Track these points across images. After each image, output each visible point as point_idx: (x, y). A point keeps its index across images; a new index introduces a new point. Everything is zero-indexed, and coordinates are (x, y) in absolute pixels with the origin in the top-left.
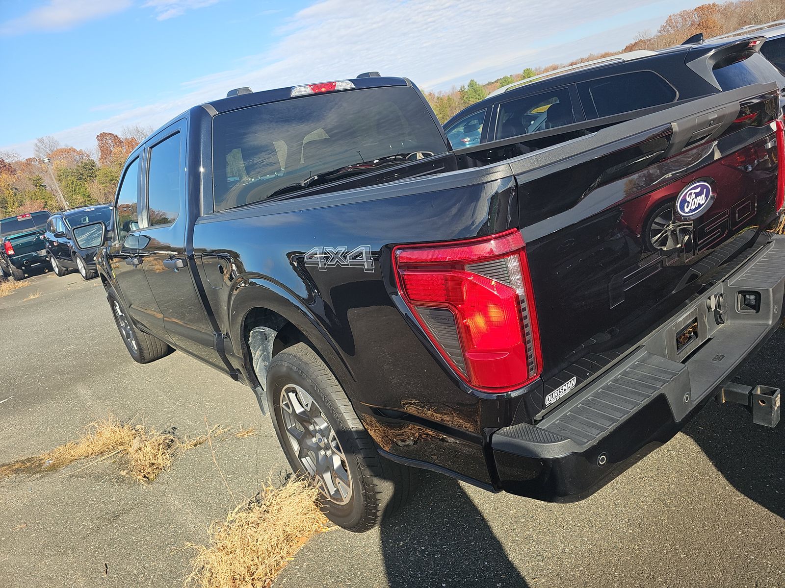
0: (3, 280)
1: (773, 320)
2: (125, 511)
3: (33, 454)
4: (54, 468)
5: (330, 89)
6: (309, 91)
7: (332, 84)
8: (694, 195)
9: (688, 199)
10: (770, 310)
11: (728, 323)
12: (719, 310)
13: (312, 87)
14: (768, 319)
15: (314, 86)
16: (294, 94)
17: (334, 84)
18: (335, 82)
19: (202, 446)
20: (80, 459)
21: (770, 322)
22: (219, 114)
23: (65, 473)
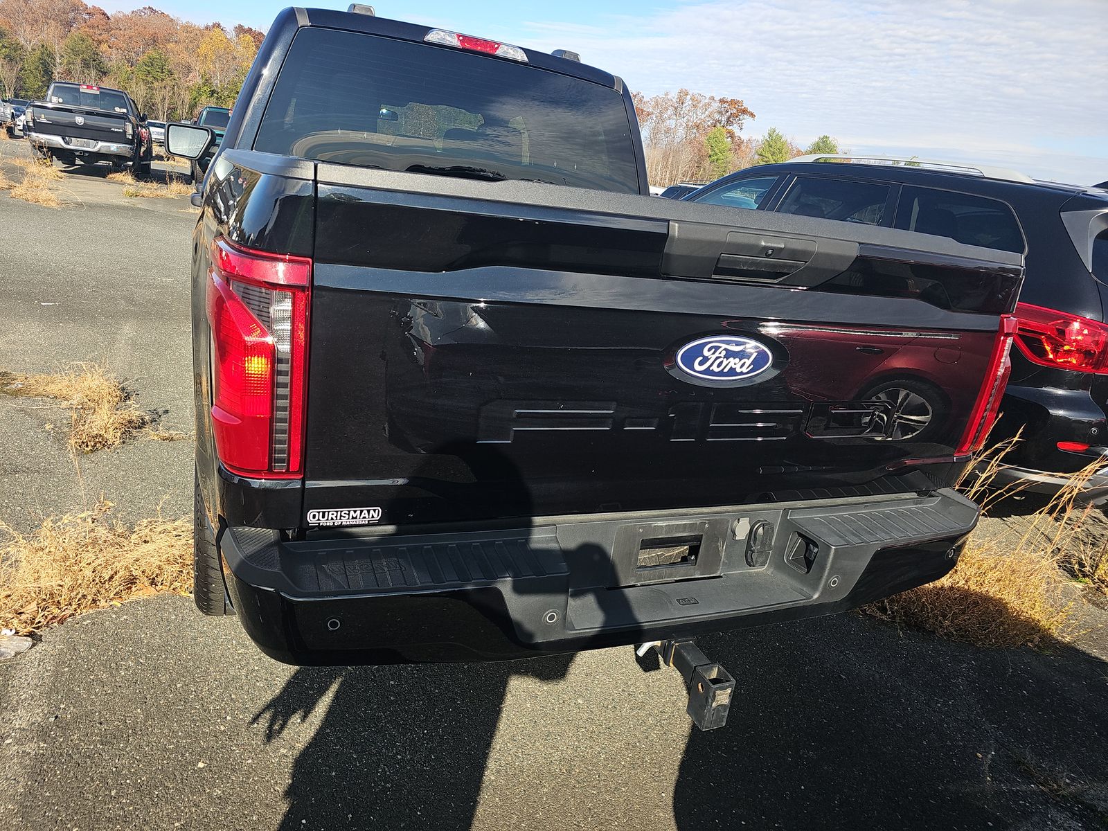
0: (177, 179)
1: (822, 593)
2: (28, 471)
3: (15, 370)
4: (16, 394)
5: (488, 50)
6: (455, 42)
7: (493, 45)
8: (724, 353)
9: (706, 353)
10: (821, 577)
11: (763, 570)
12: (753, 545)
13: (461, 38)
14: (815, 589)
15: (465, 38)
16: (430, 37)
17: (496, 46)
18: (499, 44)
19: (171, 444)
20: (48, 397)
21: (816, 596)
22: (310, 26)
23: (21, 403)
